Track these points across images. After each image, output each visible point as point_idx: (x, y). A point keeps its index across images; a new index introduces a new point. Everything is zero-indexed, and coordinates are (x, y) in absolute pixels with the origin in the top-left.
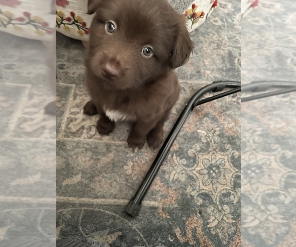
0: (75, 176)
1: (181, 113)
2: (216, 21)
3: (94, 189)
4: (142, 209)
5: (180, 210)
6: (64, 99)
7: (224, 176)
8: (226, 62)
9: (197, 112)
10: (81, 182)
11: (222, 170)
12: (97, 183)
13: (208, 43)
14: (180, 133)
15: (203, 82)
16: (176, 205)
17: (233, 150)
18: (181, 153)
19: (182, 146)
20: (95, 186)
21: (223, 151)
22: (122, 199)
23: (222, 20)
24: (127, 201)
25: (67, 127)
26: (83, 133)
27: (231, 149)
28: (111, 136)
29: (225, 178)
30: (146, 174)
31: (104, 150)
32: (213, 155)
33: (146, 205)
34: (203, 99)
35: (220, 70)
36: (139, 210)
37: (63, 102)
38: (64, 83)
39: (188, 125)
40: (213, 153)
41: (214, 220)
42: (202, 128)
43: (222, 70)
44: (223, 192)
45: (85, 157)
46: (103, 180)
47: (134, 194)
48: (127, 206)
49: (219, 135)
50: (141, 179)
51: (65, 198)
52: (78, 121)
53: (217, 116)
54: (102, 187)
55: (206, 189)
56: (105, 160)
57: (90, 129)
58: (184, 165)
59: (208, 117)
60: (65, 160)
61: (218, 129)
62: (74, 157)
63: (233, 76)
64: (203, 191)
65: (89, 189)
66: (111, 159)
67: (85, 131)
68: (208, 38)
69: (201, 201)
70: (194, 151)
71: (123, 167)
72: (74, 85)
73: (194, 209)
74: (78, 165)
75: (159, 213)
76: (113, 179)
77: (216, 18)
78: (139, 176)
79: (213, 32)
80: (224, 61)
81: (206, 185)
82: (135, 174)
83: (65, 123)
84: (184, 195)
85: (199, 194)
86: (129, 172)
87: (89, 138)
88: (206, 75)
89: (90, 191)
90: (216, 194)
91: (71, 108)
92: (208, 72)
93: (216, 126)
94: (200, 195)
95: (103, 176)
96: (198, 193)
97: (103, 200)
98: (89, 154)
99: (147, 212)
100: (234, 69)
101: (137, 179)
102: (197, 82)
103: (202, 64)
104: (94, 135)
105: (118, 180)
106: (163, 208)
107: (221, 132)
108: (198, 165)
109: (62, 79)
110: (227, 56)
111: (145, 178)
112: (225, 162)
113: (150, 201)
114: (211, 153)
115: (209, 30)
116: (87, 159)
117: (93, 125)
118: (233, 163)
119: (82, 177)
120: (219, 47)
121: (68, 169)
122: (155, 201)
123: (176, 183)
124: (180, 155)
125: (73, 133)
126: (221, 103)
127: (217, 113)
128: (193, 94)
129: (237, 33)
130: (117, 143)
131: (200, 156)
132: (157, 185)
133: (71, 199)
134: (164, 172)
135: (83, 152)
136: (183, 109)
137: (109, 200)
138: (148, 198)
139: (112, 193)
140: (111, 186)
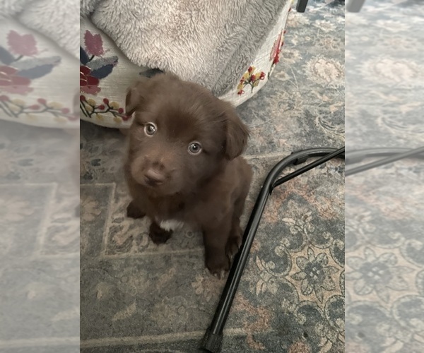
0: (128, 306)
1: (256, 198)
2: (282, 76)
3: (156, 322)
4: (225, 341)
5: (277, 335)
6: (103, 203)
7: (330, 277)
8: (304, 125)
9: (278, 195)
10: (137, 314)
11: (325, 269)
12: (159, 312)
13: (277, 105)
14: (260, 227)
15: (279, 154)
16: (271, 330)
17: (334, 239)
18: (266, 255)
19: (265, 244)
20: (156, 317)
21: (322, 243)
22: (195, 330)
23: (289, 73)
24: (202, 333)
25: (111, 240)
26: (132, 246)
27: (332, 239)
28: (169, 245)
29: (332, 281)
30: (222, 291)
31: (163, 264)
32: (310, 250)
33: (228, 335)
34: (283, 176)
35: (298, 136)
36: (221, 343)
37: (102, 208)
38: (102, 183)
39: (268, 214)
40: (309, 248)
41: (327, 343)
42: (287, 214)
43: (301, 135)
44: (332, 300)
45: (138, 278)
46: (166, 307)
47: (210, 321)
48: (203, 340)
49: (312, 222)
50: (217, 298)
51: (119, 340)
52: (124, 230)
53: (305, 196)
54: (166, 318)
55: (309, 299)
56: (165, 278)
57: (140, 238)
58: (272, 270)
59: (293, 199)
60: (113, 286)
61: (310, 213)
62: (124, 279)
63: (317, 141)
64: (305, 304)
65: (150, 322)
66: (172, 275)
67: (134, 242)
68: (276, 99)
69: (304, 318)
70: (283, 249)
71: (190, 284)
72: (114, 184)
73: (295, 331)
74: (131, 290)
75: (248, 344)
76: (180, 303)
77: (282, 72)
78: (214, 294)
79: (281, 90)
80: (301, 124)
81: (308, 294)
82: (208, 293)
83: (107, 235)
84: (279, 313)
85: (300, 308)
86: (200, 290)
87: (141, 251)
88: (281, 145)
89: (151, 325)
90: (323, 305)
91: (113, 214)
92: (283, 141)
93: (306, 210)
94: (301, 310)
95: (165, 302)
96: (298, 307)
97: (169, 335)
98: (143, 272)
99: (232, 345)
100: (316, 132)
101: (211, 299)
102: (270, 156)
103: (273, 132)
104: (147, 246)
105: (186, 303)
106: (253, 336)
107: (315, 216)
108: (291, 267)
109: (98, 178)
110: (303, 116)
111: (223, 297)
112: (327, 258)
113: (234, 328)
114: (307, 248)
115: (275, 89)
116: (142, 279)
117: (144, 233)
118: (338, 258)
119: (138, 307)
120: (291, 107)
121: (117, 298)
122: (241, 327)
123: (266, 297)
124: (265, 256)
125: (120, 247)
126: (307, 179)
127: (304, 193)
128: (269, 172)
129: (311, 87)
130: (179, 252)
131: (292, 254)
132: (240, 304)
133: (126, 339)
134: (247, 284)
135: (135, 272)
136: (258, 193)
137: (178, 335)
138: (231, 325)
139: (180, 324)
140: (179, 314)
